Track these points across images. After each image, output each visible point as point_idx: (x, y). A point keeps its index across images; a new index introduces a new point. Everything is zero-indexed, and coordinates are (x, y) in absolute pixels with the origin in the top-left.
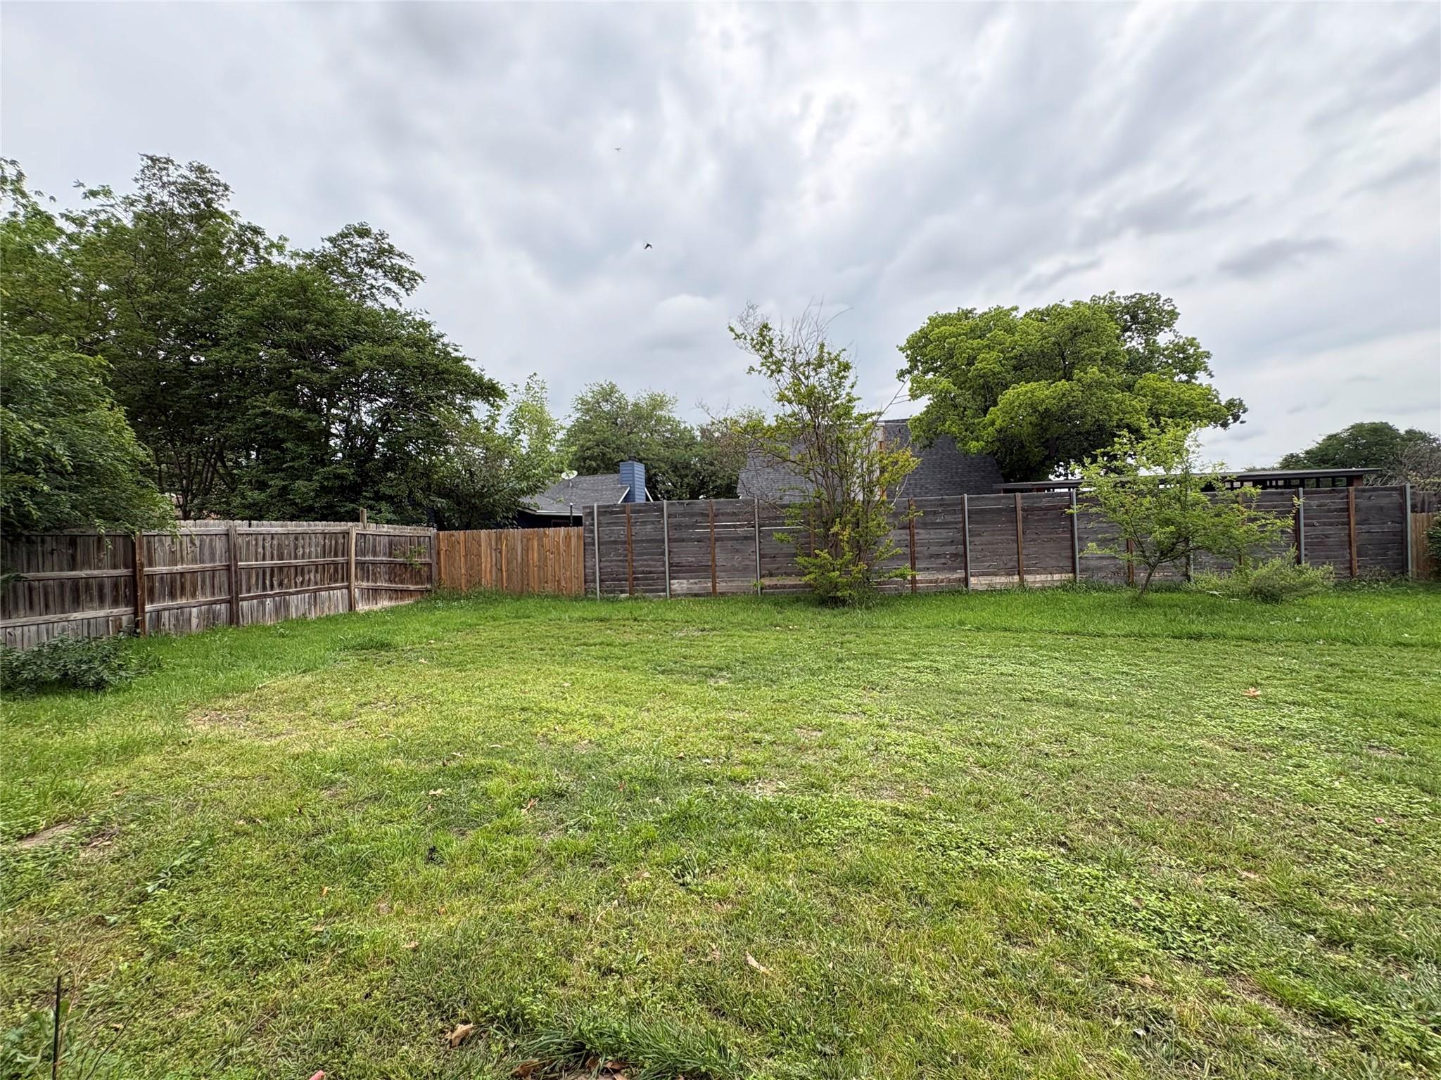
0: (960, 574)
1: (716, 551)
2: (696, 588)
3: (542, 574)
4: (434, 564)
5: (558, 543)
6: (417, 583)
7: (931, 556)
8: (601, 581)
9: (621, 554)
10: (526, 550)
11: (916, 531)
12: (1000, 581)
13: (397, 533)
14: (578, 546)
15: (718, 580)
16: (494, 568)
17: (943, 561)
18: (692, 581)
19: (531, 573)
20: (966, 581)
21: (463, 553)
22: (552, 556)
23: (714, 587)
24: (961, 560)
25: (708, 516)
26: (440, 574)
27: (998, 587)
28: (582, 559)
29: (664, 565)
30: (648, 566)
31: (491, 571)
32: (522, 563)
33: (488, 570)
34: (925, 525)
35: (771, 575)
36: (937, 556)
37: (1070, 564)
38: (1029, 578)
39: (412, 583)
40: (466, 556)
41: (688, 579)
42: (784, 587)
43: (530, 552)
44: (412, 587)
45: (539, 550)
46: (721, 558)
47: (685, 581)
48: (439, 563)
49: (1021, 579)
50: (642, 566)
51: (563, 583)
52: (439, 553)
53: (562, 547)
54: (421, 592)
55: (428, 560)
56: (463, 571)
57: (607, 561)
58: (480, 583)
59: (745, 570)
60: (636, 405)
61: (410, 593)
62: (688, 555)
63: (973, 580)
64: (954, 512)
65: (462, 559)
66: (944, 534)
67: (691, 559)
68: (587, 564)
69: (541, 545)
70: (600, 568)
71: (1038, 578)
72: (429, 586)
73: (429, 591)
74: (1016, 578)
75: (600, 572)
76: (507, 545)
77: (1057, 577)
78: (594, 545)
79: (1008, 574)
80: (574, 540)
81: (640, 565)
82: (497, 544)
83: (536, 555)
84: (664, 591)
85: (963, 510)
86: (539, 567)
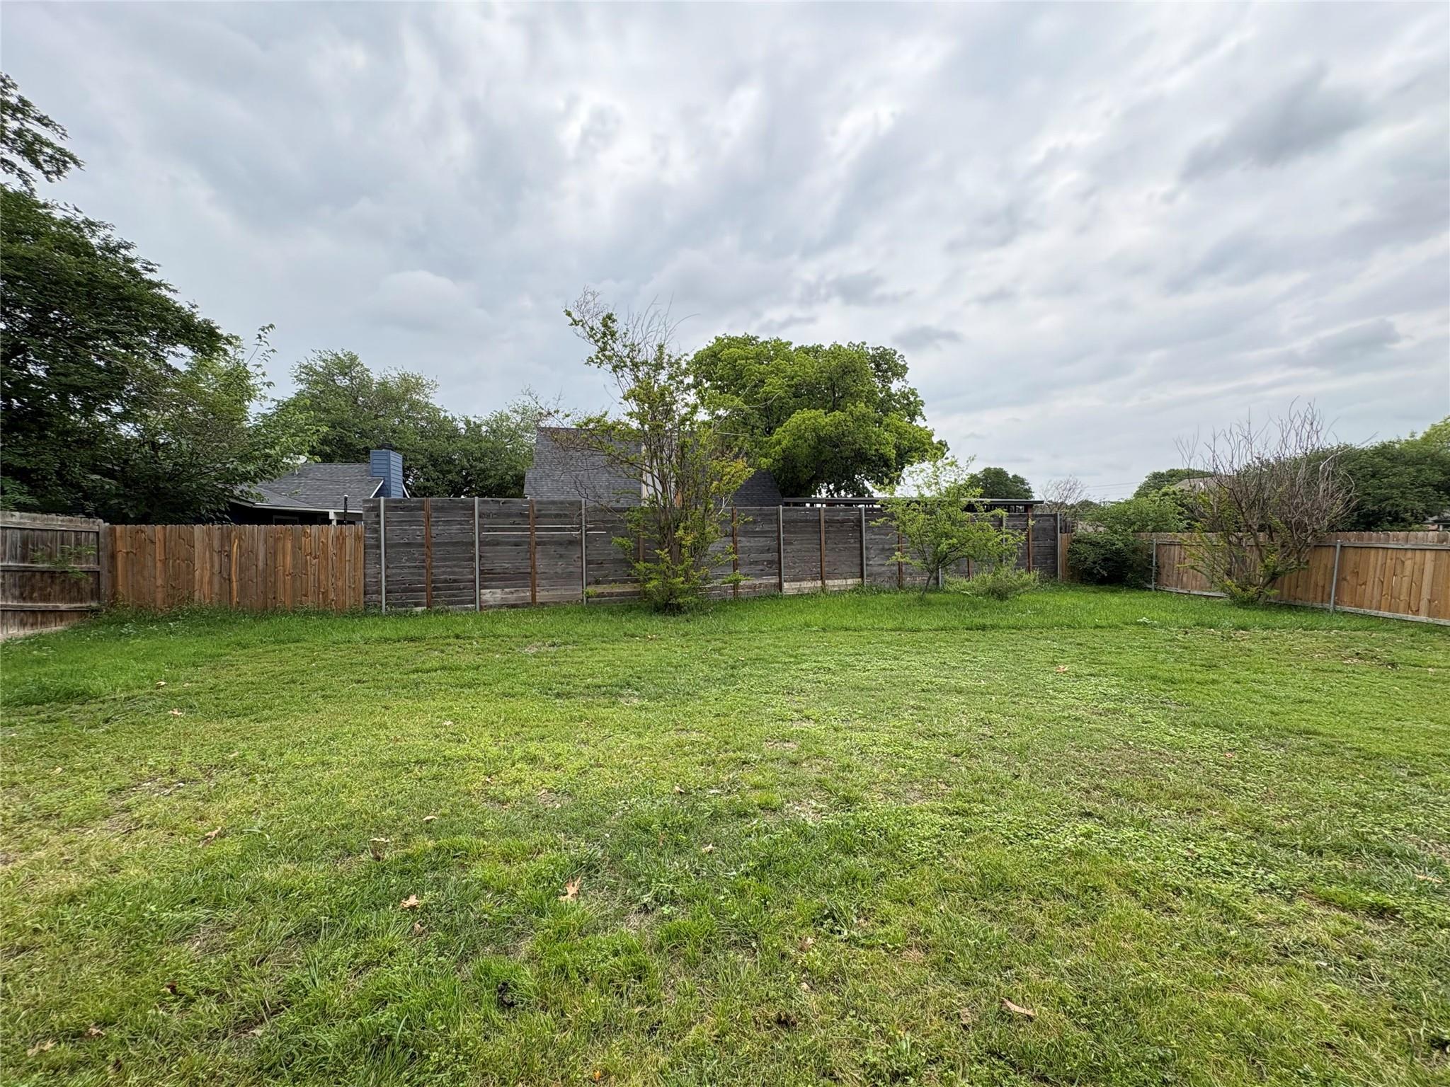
0: (774, 580)
1: (537, 556)
2: (512, 598)
3: (298, 583)
4: (104, 572)
5: (325, 545)
6: (72, 600)
7: (751, 563)
8: (387, 592)
9: (416, 560)
10: (273, 554)
11: (739, 539)
12: (807, 585)
13: (38, 525)
14: (356, 549)
15: (538, 589)
16: (216, 579)
17: (761, 567)
18: (507, 590)
19: (280, 585)
20: (780, 586)
21: (159, 555)
22: (314, 561)
23: (534, 596)
24: (776, 566)
25: (528, 516)
26: (114, 584)
27: (806, 591)
28: (360, 564)
29: (473, 572)
30: (453, 573)
31: (211, 583)
32: (265, 570)
33: (206, 579)
34: (746, 534)
35: (597, 583)
36: (756, 563)
37: (858, 570)
38: (829, 582)
39: (63, 600)
40: (165, 562)
41: (502, 588)
42: (611, 595)
43: (280, 557)
44: (63, 606)
45: (294, 553)
46: (542, 565)
47: (499, 591)
48: (113, 569)
49: (823, 583)
50: (444, 573)
51: (332, 596)
52: (113, 557)
53: (331, 550)
54: (81, 613)
55: (93, 566)
56: (159, 582)
57: (396, 567)
58: (190, 598)
59: (568, 577)
60: (384, 384)
61: (60, 615)
62: (503, 560)
63: (786, 585)
64: (771, 522)
65: (159, 565)
66: (761, 542)
67: (507, 566)
68: (368, 571)
69: (297, 547)
70: (387, 577)
71: (837, 582)
72: (94, 604)
73: (95, 611)
74: (819, 583)
75: (387, 581)
76: (240, 547)
77: (850, 581)
78: (379, 547)
79: (814, 579)
80: (349, 542)
81: (442, 573)
82: (222, 546)
83: (289, 559)
84: (473, 602)
85: (778, 520)
86: (294, 576)
